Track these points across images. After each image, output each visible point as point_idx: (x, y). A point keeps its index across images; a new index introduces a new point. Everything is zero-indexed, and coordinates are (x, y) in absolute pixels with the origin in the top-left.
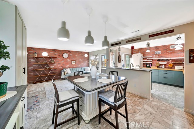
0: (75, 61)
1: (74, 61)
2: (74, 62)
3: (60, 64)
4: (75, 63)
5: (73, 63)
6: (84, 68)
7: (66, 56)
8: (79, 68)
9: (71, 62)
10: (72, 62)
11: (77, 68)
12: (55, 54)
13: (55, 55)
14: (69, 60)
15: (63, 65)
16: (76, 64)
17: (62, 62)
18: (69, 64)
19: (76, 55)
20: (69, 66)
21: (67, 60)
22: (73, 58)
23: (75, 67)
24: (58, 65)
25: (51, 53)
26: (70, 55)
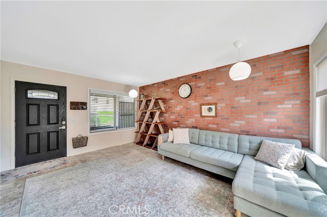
0: (213, 107)
1: (209, 104)
2: (210, 110)
3: (174, 113)
4: (213, 113)
5: (205, 112)
6: (256, 140)
7: (184, 91)
8: (226, 136)
9: (201, 108)
10: (205, 108)
11: (218, 134)
12: (167, 90)
14: (193, 103)
15: (179, 118)
16: (216, 116)
17: (179, 108)
18: (196, 115)
19: (218, 84)
20: (193, 120)
21: (189, 102)
22: (206, 96)
23: (215, 126)
24: (171, 117)
25: (161, 89)
26: (199, 85)
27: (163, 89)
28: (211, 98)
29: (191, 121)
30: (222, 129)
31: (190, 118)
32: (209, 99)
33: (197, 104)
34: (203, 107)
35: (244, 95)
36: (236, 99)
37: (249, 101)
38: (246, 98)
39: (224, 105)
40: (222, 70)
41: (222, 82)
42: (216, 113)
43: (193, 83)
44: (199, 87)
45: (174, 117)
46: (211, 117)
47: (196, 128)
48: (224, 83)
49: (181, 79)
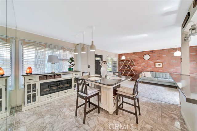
0: (161, 64)
1: (159, 63)
2: (159, 65)
4: (161, 66)
9: (155, 64)
11: (164, 74)
13: (136, 57)
14: (151, 62)
15: (143, 68)
16: (162, 67)
17: (143, 64)
18: (152, 67)
19: (163, 55)
20: (151, 69)
21: (149, 61)
22: (158, 60)
23: (162, 71)
24: (139, 67)
25: (132, 56)
26: (154, 55)
27: (134, 56)
28: (160, 60)
29: (149, 69)
30: (165, 72)
31: (149, 68)
32: (159, 61)
33: (153, 62)
34: (156, 64)
35: (175, 60)
36: (171, 61)
37: (177, 62)
38: (175, 61)
39: (166, 63)
40: (165, 50)
41: (165, 54)
42: (162, 66)
43: (151, 54)
44: (154, 56)
45: (140, 67)
46: (160, 67)
47: (153, 71)
48: (166, 55)
49: (144, 52)
